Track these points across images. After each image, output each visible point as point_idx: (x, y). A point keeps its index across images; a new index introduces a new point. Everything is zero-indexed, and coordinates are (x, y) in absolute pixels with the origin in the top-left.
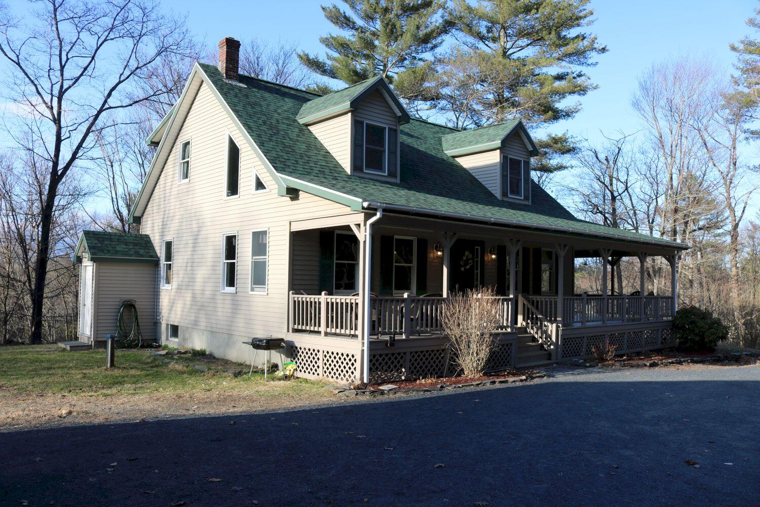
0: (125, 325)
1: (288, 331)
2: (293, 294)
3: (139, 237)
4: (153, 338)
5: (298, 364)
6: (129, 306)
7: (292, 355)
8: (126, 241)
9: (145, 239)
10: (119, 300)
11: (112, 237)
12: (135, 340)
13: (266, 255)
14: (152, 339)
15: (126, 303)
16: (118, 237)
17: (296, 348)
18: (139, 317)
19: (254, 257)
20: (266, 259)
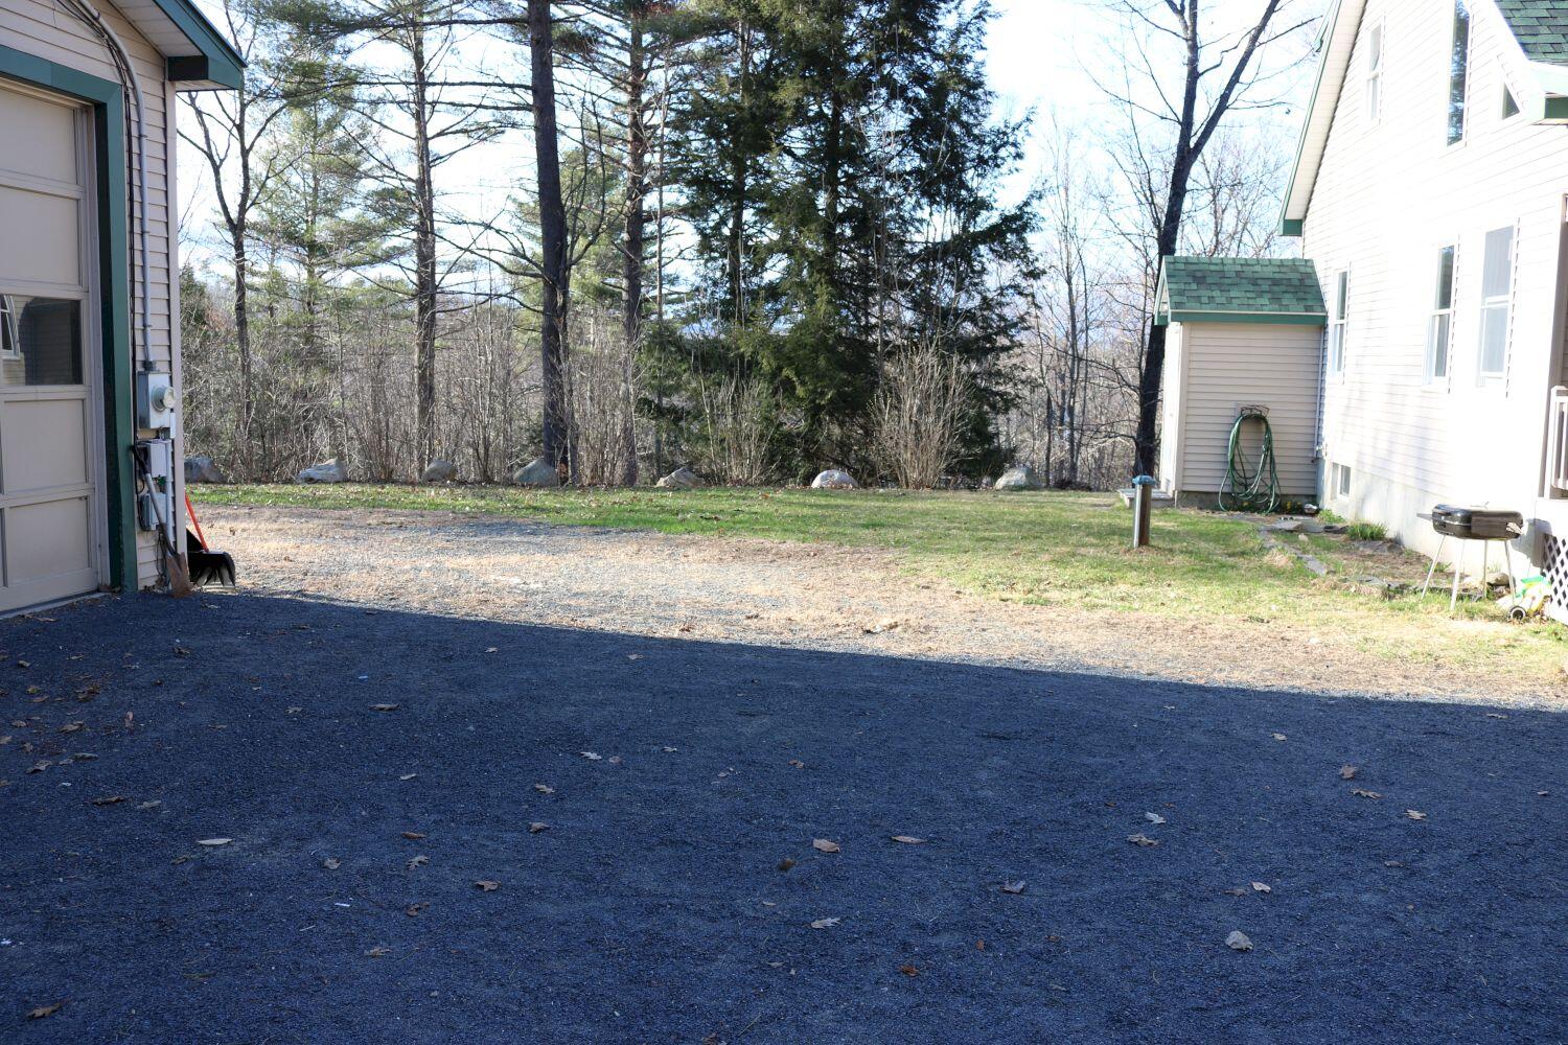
0: (1244, 460)
1: (1542, 494)
2: (1559, 393)
3: (1287, 266)
4: (1311, 492)
5: (1556, 583)
6: (1254, 419)
7: (1545, 558)
8: (1256, 276)
9: (1302, 269)
10: (1232, 405)
11: (1226, 268)
12: (1263, 495)
13: (1507, 292)
14: (1307, 496)
15: (1247, 412)
16: (1239, 268)
17: (1555, 540)
18: (1275, 445)
19: (1489, 299)
20: (1507, 302)
